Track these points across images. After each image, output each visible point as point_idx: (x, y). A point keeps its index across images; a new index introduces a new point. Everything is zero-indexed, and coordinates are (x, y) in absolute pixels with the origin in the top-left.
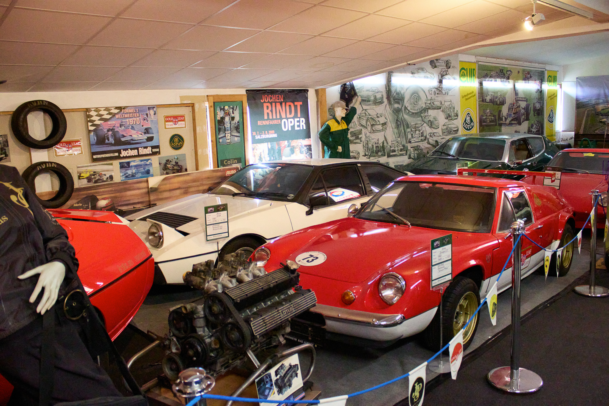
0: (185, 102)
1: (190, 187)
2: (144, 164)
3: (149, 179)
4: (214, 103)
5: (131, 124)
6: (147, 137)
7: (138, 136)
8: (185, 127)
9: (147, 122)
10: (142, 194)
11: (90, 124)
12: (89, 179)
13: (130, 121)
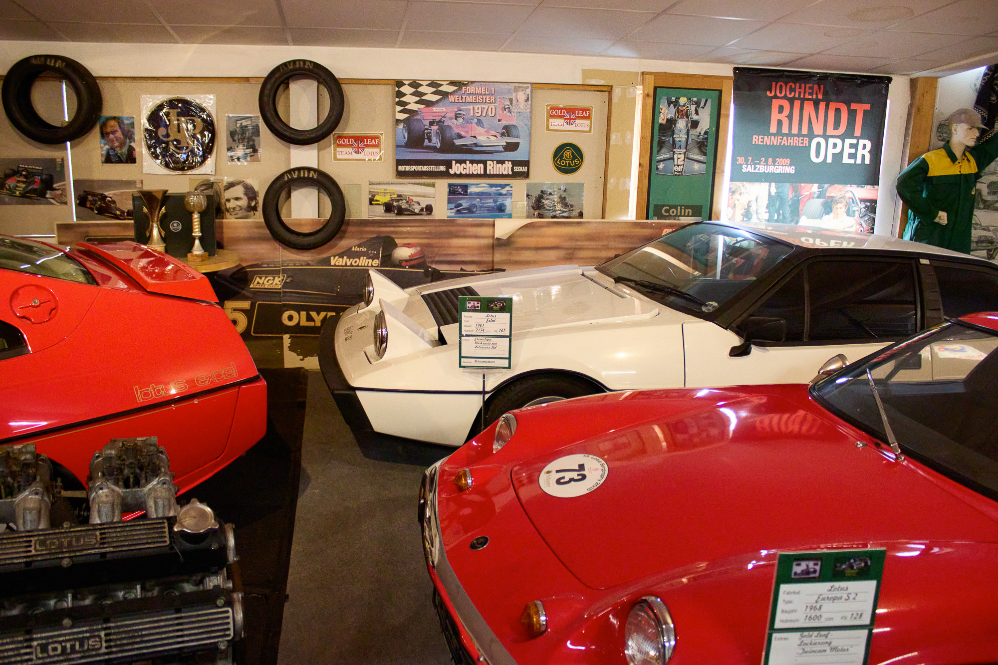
0: (593, 82)
1: (581, 249)
2: (494, 193)
3: (496, 222)
4: (655, 88)
5: (477, 115)
6: (507, 143)
7: (486, 138)
8: (590, 131)
9: (508, 114)
10: (480, 248)
11: (399, 108)
12: (388, 208)
13: (476, 109)
